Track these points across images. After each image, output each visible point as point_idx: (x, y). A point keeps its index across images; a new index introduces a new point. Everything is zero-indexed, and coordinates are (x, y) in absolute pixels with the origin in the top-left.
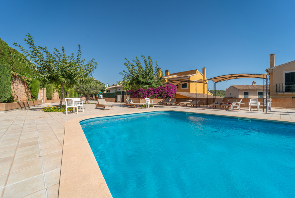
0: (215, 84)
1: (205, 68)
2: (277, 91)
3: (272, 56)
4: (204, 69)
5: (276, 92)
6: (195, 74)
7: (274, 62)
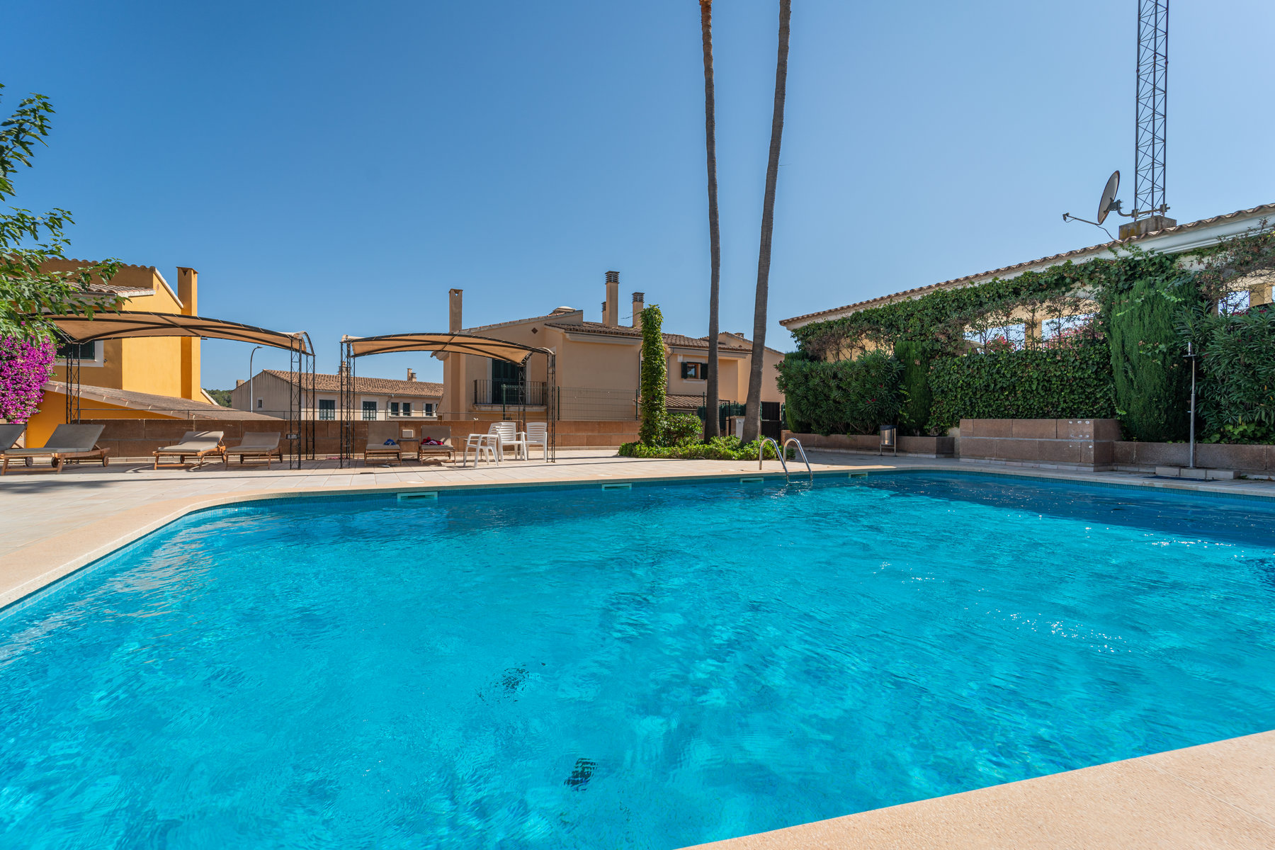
0: (352, 359)
1: (195, 273)
2: (478, 401)
3: (456, 296)
4: (185, 273)
5: (476, 402)
6: (148, 292)
7: (460, 313)
